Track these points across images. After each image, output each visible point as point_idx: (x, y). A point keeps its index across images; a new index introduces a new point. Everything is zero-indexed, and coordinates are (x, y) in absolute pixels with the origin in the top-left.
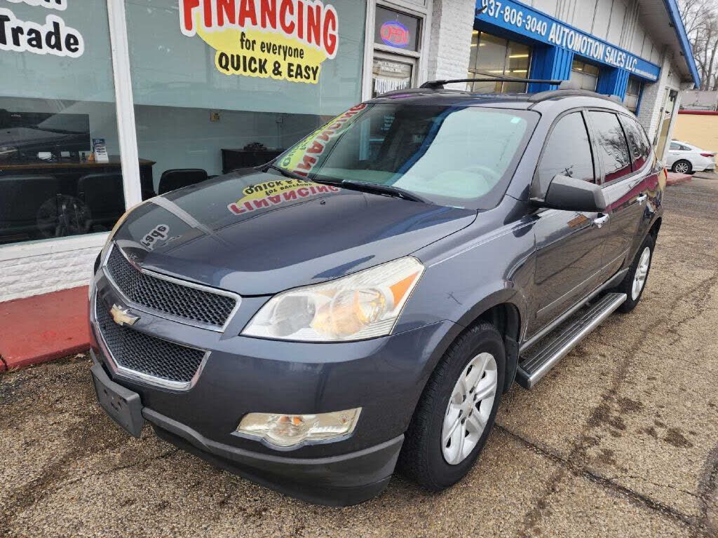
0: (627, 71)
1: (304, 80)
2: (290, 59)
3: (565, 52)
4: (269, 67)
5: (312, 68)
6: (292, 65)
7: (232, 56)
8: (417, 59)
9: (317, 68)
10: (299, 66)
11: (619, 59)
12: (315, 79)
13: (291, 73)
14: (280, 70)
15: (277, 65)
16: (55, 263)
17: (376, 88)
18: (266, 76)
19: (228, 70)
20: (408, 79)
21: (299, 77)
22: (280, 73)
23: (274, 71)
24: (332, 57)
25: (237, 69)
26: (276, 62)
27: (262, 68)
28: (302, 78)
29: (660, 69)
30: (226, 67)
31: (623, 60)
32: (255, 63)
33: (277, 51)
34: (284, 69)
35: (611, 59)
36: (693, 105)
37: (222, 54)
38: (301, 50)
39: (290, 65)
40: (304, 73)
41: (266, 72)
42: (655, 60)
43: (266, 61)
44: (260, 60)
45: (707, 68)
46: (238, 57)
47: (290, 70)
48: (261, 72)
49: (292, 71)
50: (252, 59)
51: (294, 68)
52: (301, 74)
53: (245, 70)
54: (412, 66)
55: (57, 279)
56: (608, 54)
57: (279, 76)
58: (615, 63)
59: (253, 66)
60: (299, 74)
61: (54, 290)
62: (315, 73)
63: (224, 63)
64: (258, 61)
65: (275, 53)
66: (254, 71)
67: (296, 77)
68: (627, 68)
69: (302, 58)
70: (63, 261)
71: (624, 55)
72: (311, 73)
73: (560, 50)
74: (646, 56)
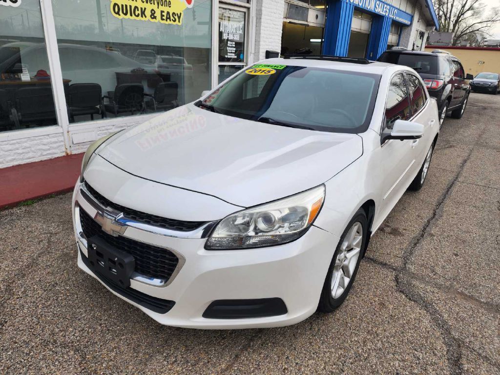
0: (390, 18)
1: (172, 22)
2: (162, 8)
3: (348, 5)
4: (148, 13)
5: (177, 14)
6: (164, 12)
7: (122, 6)
8: (248, 9)
9: (181, 14)
10: (168, 13)
11: (385, 10)
12: (179, 22)
13: (163, 18)
14: (155, 15)
15: (153, 12)
16: (10, 147)
17: (221, 29)
18: (146, 19)
19: (119, 15)
20: (243, 23)
21: (168, 20)
22: (155, 18)
23: (151, 16)
24: (191, 6)
25: (126, 14)
26: (152, 10)
27: (143, 13)
28: (170, 21)
29: (412, 17)
30: (118, 13)
31: (388, 11)
32: (138, 10)
33: (153, 2)
34: (158, 14)
35: (379, 10)
36: (438, 42)
37: (115, 4)
38: (169, 1)
39: (162, 12)
40: (172, 18)
41: (146, 17)
42: (409, 11)
43: (145, 9)
44: (142, 9)
45: (448, 15)
46: (126, 6)
47: (162, 16)
48: (142, 16)
49: (164, 16)
50: (136, 7)
51: (165, 14)
52: (170, 18)
53: (131, 15)
54: (245, 13)
55: (13, 158)
56: (377, 6)
57: (154, 19)
58: (382, 13)
59: (137, 13)
60: (168, 18)
61: (11, 165)
62: (179, 18)
63: (116, 10)
64: (140, 9)
65: (151, 4)
66: (138, 16)
67: (167, 21)
68: (390, 16)
69: (170, 7)
70: (17, 146)
71: (388, 7)
72: (176, 17)
73: (345, 4)
74: (403, 8)
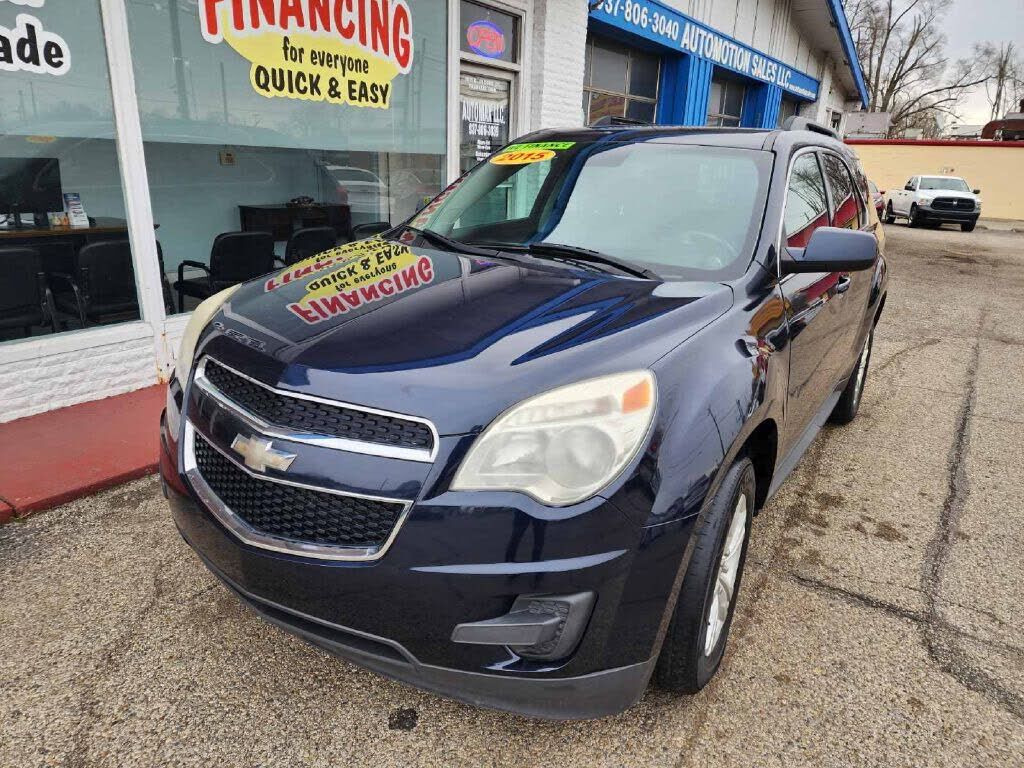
0: (779, 87)
1: (370, 103)
2: (352, 75)
3: (703, 63)
4: (324, 86)
5: (381, 87)
6: (354, 82)
7: (274, 71)
8: (516, 73)
9: (387, 86)
10: (363, 85)
11: (769, 71)
12: (384, 102)
13: (354, 94)
14: (338, 90)
15: (334, 83)
16: (45, 371)
17: (464, 115)
18: (320, 98)
19: (268, 90)
20: (505, 102)
21: (363, 99)
22: (338, 95)
23: (330, 92)
24: (406, 70)
25: (281, 88)
26: (333, 79)
27: (314, 86)
28: (367, 100)
29: (819, 83)
30: (265, 87)
31: (774, 73)
32: (305, 80)
33: (333, 63)
34: (343, 88)
35: (760, 72)
36: (859, 133)
37: (260, 69)
38: (365, 62)
39: (351, 83)
40: (370, 94)
41: (319, 93)
42: (812, 72)
43: (318, 77)
44: (311, 76)
45: (873, 81)
46: (281, 71)
47: (351, 91)
48: (312, 93)
49: (355, 91)
50: (300, 75)
51: (356, 87)
52: (366, 95)
53: (291, 91)
54: (509, 82)
55: (49, 393)
56: (755, 65)
57: (337, 98)
58: (763, 77)
59: (302, 85)
60: (363, 95)
61: (45, 410)
62: (384, 94)
63: (262, 81)
64: (308, 78)
65: (330, 66)
66: (304, 92)
67: (360, 100)
68: (778, 83)
69: (366, 72)
70: (56, 368)
71: (775, 65)
72: (379, 93)
73: (697, 60)
74: (802, 67)
